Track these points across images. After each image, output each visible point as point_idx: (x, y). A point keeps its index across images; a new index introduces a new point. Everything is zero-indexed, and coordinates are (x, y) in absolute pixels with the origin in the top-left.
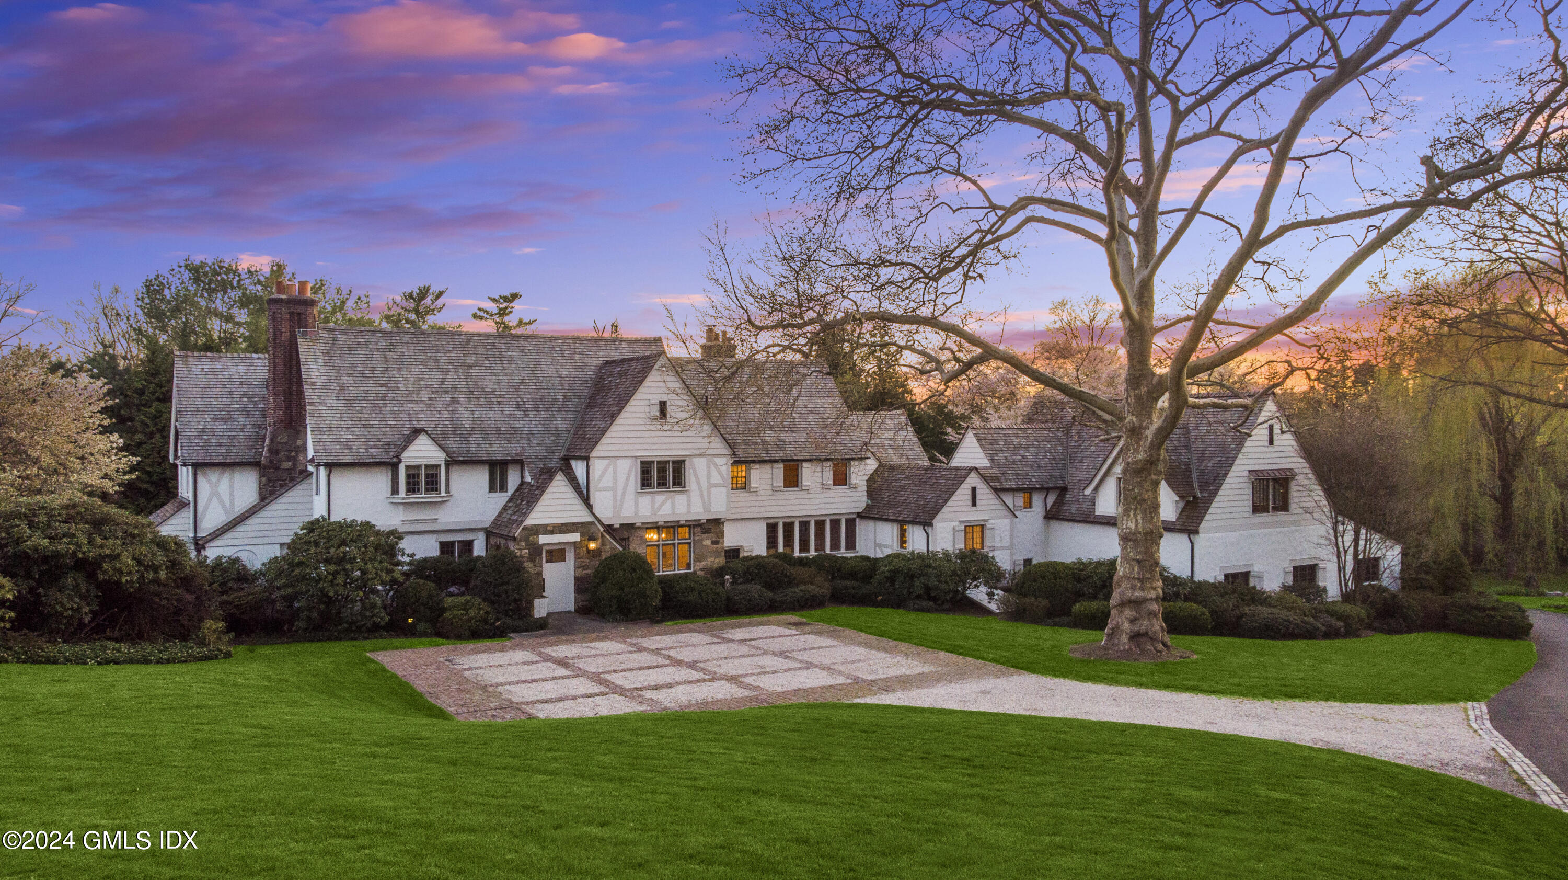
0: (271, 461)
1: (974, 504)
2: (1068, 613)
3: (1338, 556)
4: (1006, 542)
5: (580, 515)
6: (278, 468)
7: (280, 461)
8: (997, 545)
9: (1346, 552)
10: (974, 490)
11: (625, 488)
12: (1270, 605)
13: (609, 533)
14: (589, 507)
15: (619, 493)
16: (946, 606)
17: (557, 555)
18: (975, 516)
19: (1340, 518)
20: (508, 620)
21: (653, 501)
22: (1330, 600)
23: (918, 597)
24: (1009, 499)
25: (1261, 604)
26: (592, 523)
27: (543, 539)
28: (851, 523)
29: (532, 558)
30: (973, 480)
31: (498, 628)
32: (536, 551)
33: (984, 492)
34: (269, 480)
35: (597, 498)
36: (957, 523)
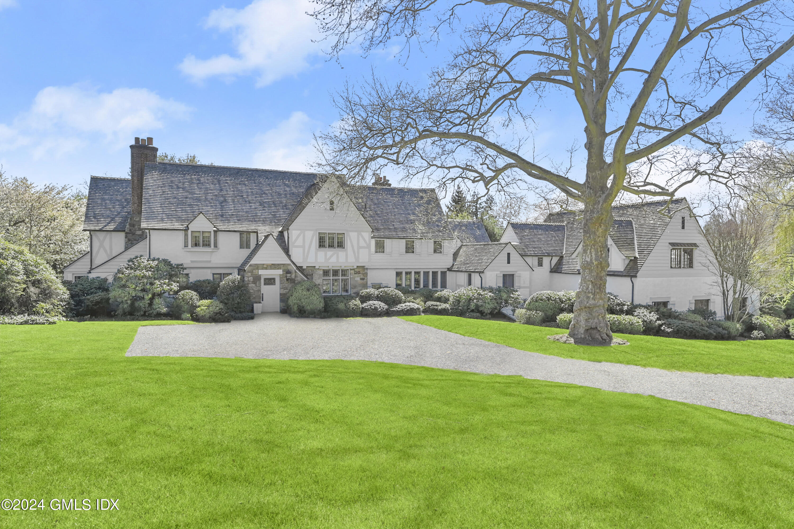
0: (130, 230)
1: (509, 262)
2: (555, 320)
3: (724, 294)
4: (527, 284)
5: (283, 259)
6: (134, 234)
7: (136, 230)
8: (522, 285)
9: (728, 291)
10: (509, 254)
11: (310, 247)
12: (680, 319)
13: (299, 271)
14: (289, 256)
15: (306, 251)
16: (488, 316)
17: (270, 281)
18: (509, 269)
19: (725, 273)
20: (233, 313)
21: (326, 255)
22: (717, 319)
23: (473, 311)
24: (529, 260)
25: (675, 319)
26: (289, 265)
27: (261, 272)
28: (444, 274)
29: (254, 282)
30: (509, 249)
31: (226, 317)
32: (257, 278)
33: (515, 256)
34: (129, 240)
35: (293, 251)
36: (499, 272)
